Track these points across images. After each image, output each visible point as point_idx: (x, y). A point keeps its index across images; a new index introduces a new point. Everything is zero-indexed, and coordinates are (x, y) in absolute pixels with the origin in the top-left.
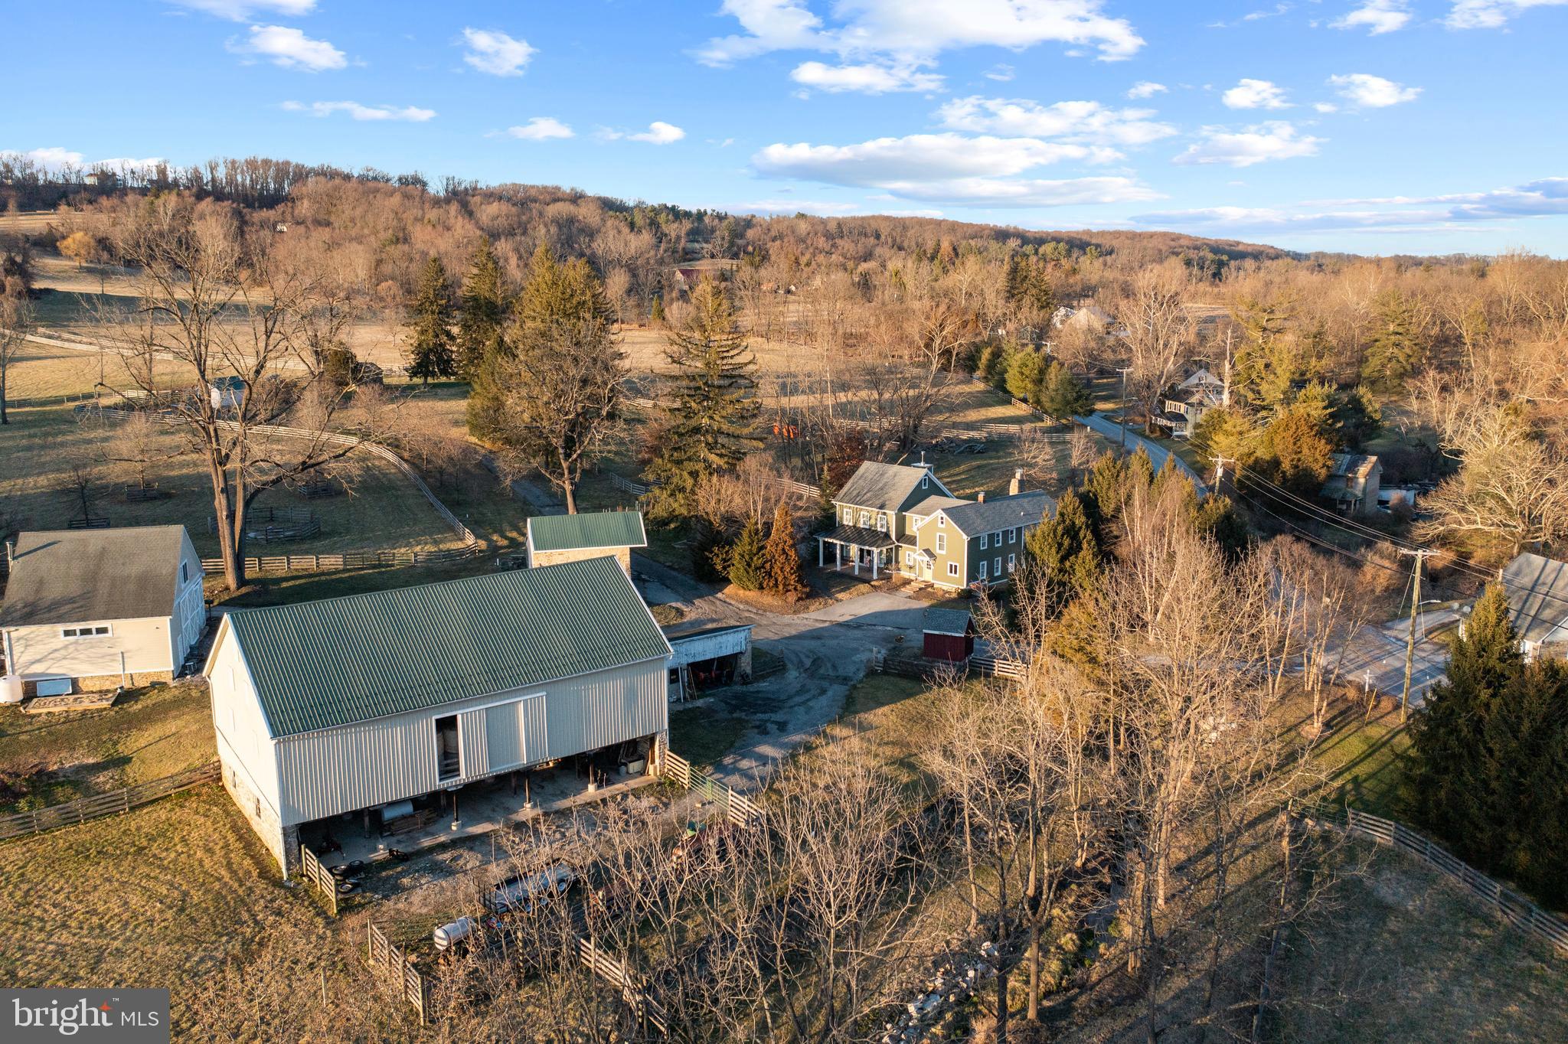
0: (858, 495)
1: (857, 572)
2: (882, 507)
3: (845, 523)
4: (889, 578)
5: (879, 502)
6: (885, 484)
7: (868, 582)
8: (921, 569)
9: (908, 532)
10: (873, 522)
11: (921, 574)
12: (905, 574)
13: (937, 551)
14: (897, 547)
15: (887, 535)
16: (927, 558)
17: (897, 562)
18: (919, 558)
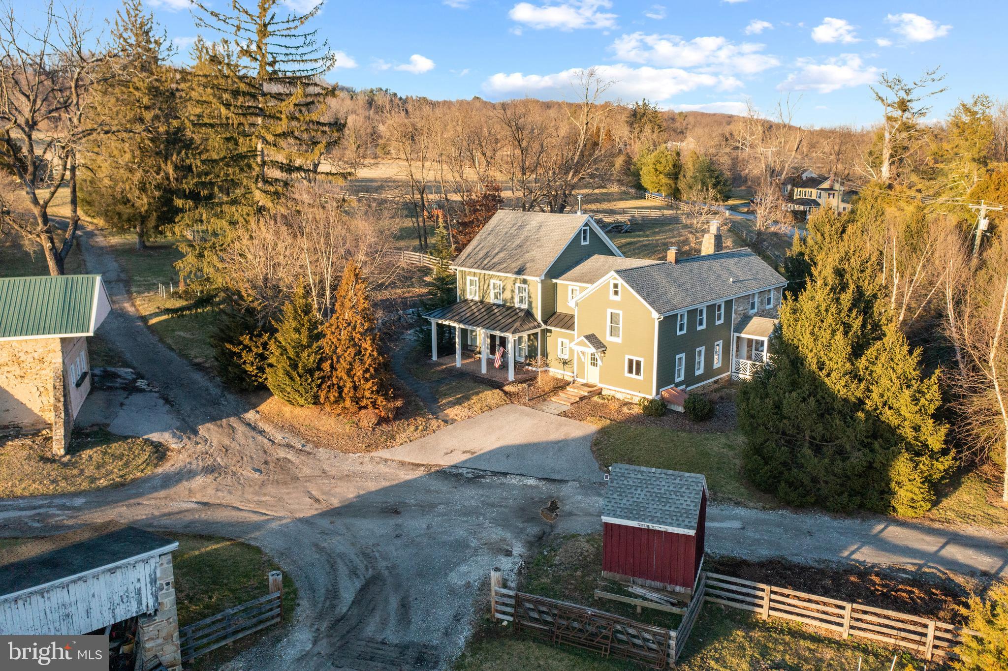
0: (486, 255)
1: (484, 370)
2: (520, 272)
3: (469, 297)
4: (531, 379)
5: (515, 265)
6: (527, 239)
7: (498, 386)
8: (581, 365)
9: (560, 309)
10: (507, 295)
11: (582, 373)
12: (556, 371)
13: (608, 339)
14: (545, 332)
15: (529, 314)
16: (591, 350)
17: (545, 354)
18: (578, 349)
